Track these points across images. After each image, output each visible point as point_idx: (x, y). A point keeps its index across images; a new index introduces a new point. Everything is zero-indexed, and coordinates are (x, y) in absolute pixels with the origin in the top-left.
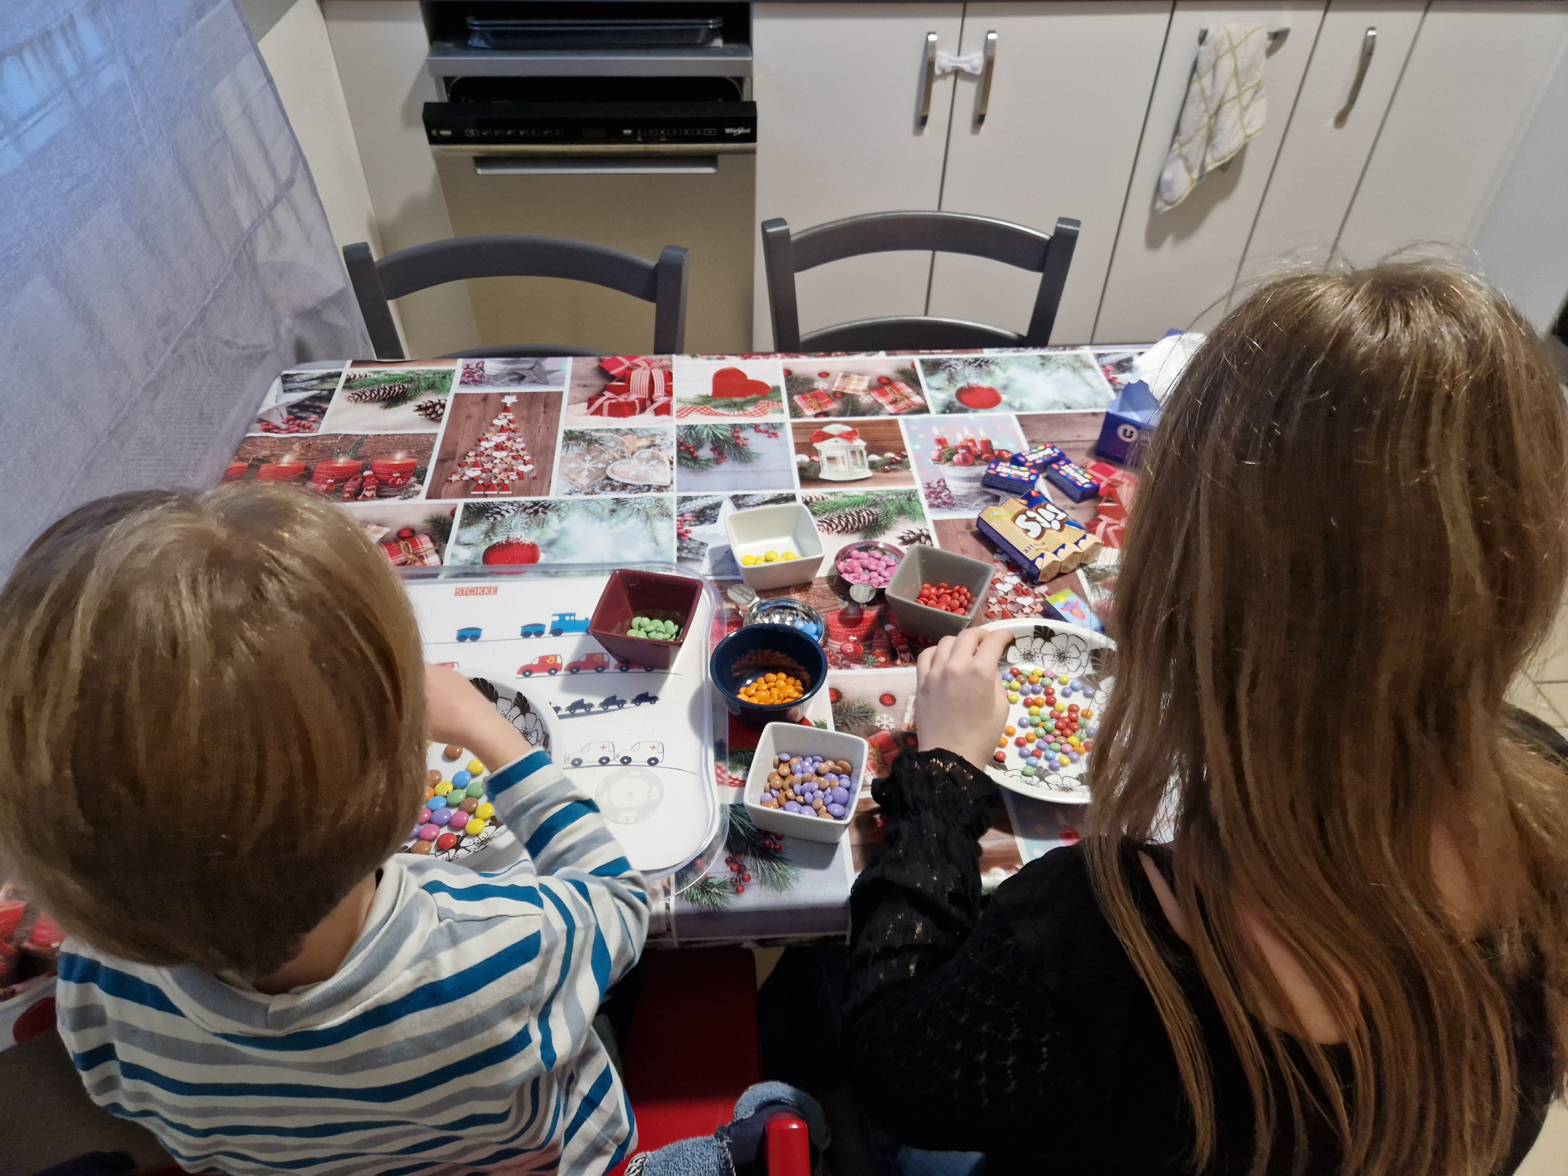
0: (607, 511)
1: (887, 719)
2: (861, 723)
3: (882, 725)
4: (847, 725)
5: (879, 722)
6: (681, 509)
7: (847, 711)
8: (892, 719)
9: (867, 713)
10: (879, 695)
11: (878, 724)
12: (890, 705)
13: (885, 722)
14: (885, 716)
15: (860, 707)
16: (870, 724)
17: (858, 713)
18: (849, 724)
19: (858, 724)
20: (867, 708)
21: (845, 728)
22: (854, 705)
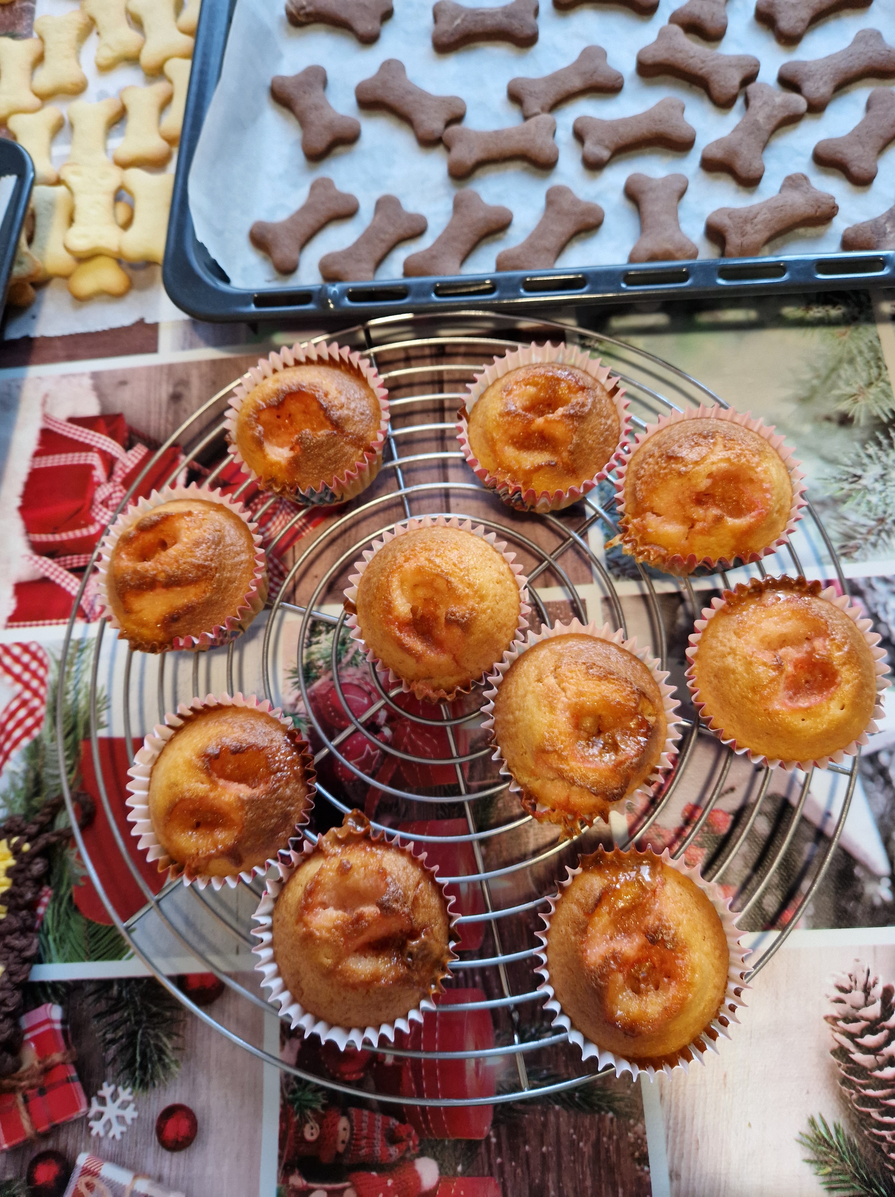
0: (844, 406)
1: (121, 1119)
2: (113, 1050)
3: (102, 1101)
4: (111, 1011)
5: (115, 1096)
6: (881, 587)
7: (152, 1016)
8: (117, 1130)
9: (144, 1068)
10: (197, 1105)
11: (107, 1091)
12: (160, 1131)
13: (111, 1110)
14: (130, 1114)
15: (161, 1051)
16: (110, 1071)
17: (145, 1045)
18: (116, 1016)
19: (113, 1041)
20: (159, 1067)
21: (103, 1006)
22: (169, 1036)
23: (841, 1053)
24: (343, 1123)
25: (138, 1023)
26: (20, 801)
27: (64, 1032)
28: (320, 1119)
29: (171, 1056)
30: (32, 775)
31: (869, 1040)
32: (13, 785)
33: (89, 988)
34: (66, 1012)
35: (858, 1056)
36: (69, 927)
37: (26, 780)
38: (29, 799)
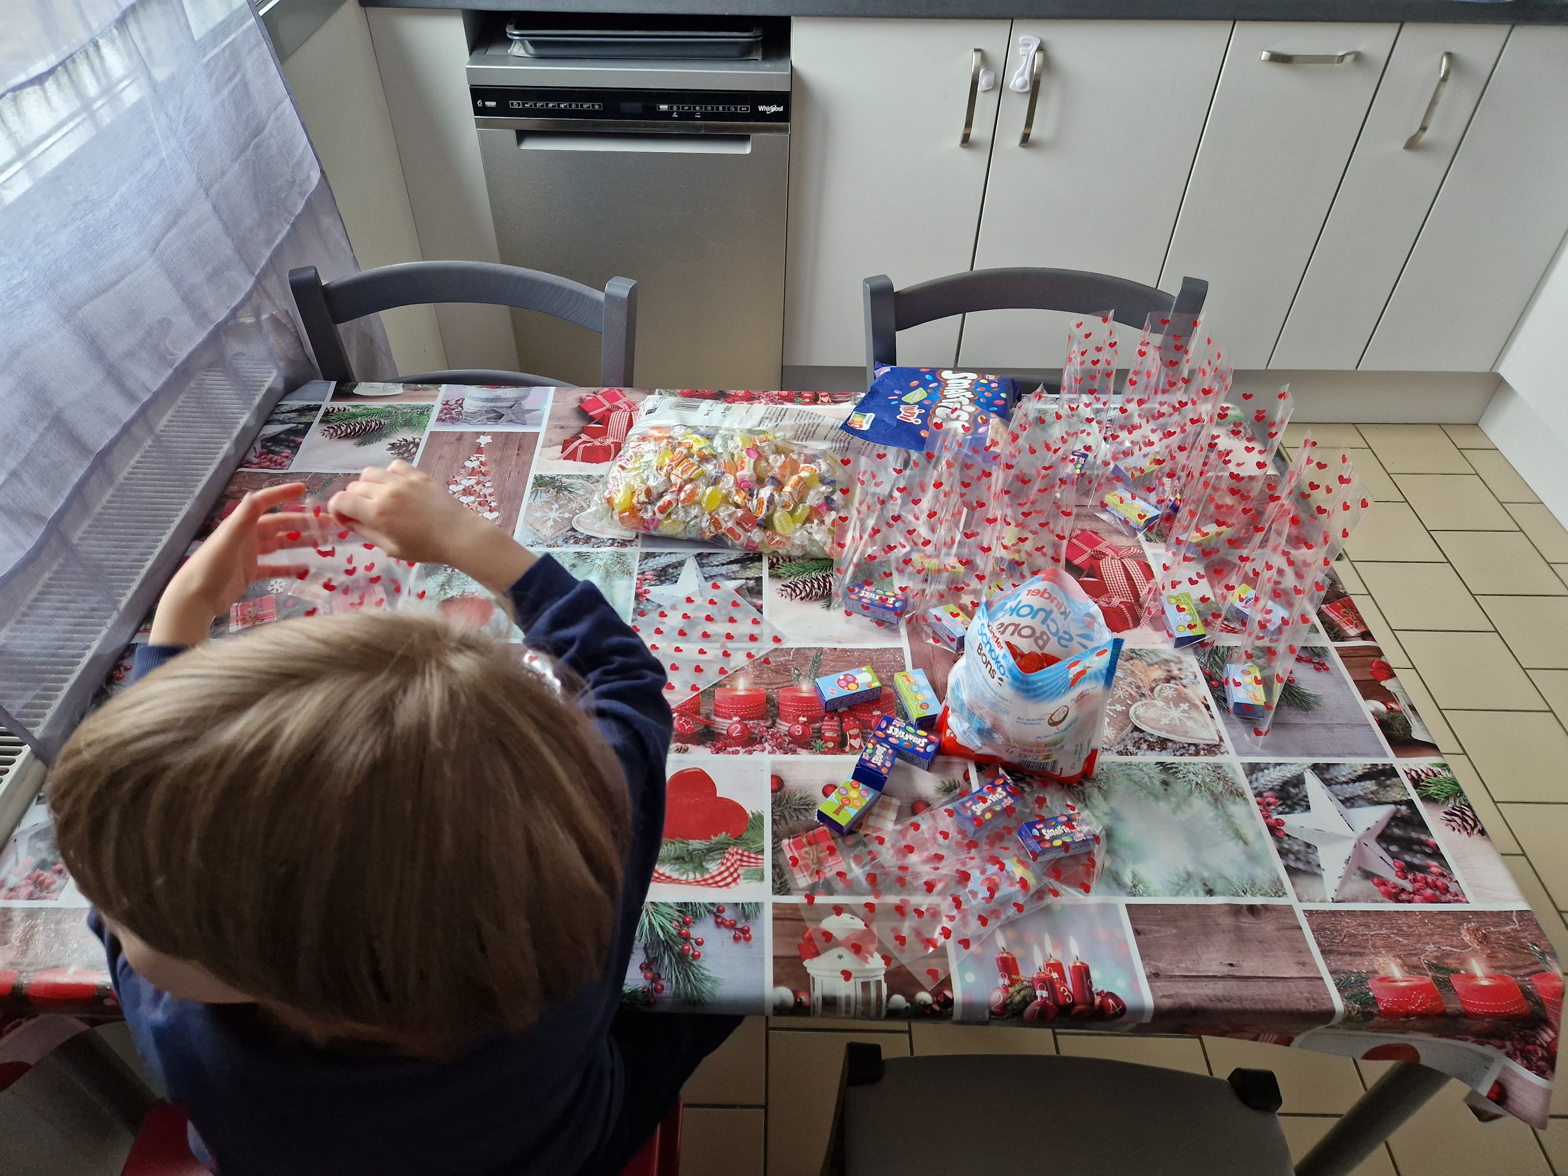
2: (800, 816)
4: (785, 819)
6: (643, 567)
7: (787, 802)
9: (808, 805)
10: (821, 783)
15: (800, 798)
16: (809, 818)
17: (798, 804)
18: (787, 817)
19: (797, 817)
20: (808, 799)
21: (783, 822)
22: (795, 796)
23: (802, 599)
24: (827, 734)
25: (790, 808)
26: (686, 866)
27: (793, 838)
28: (826, 742)
29: (804, 795)
30: (673, 861)
31: (798, 592)
32: (677, 870)
33: (775, 828)
34: (785, 838)
35: (803, 595)
36: (748, 839)
37: (675, 864)
38: (686, 862)
